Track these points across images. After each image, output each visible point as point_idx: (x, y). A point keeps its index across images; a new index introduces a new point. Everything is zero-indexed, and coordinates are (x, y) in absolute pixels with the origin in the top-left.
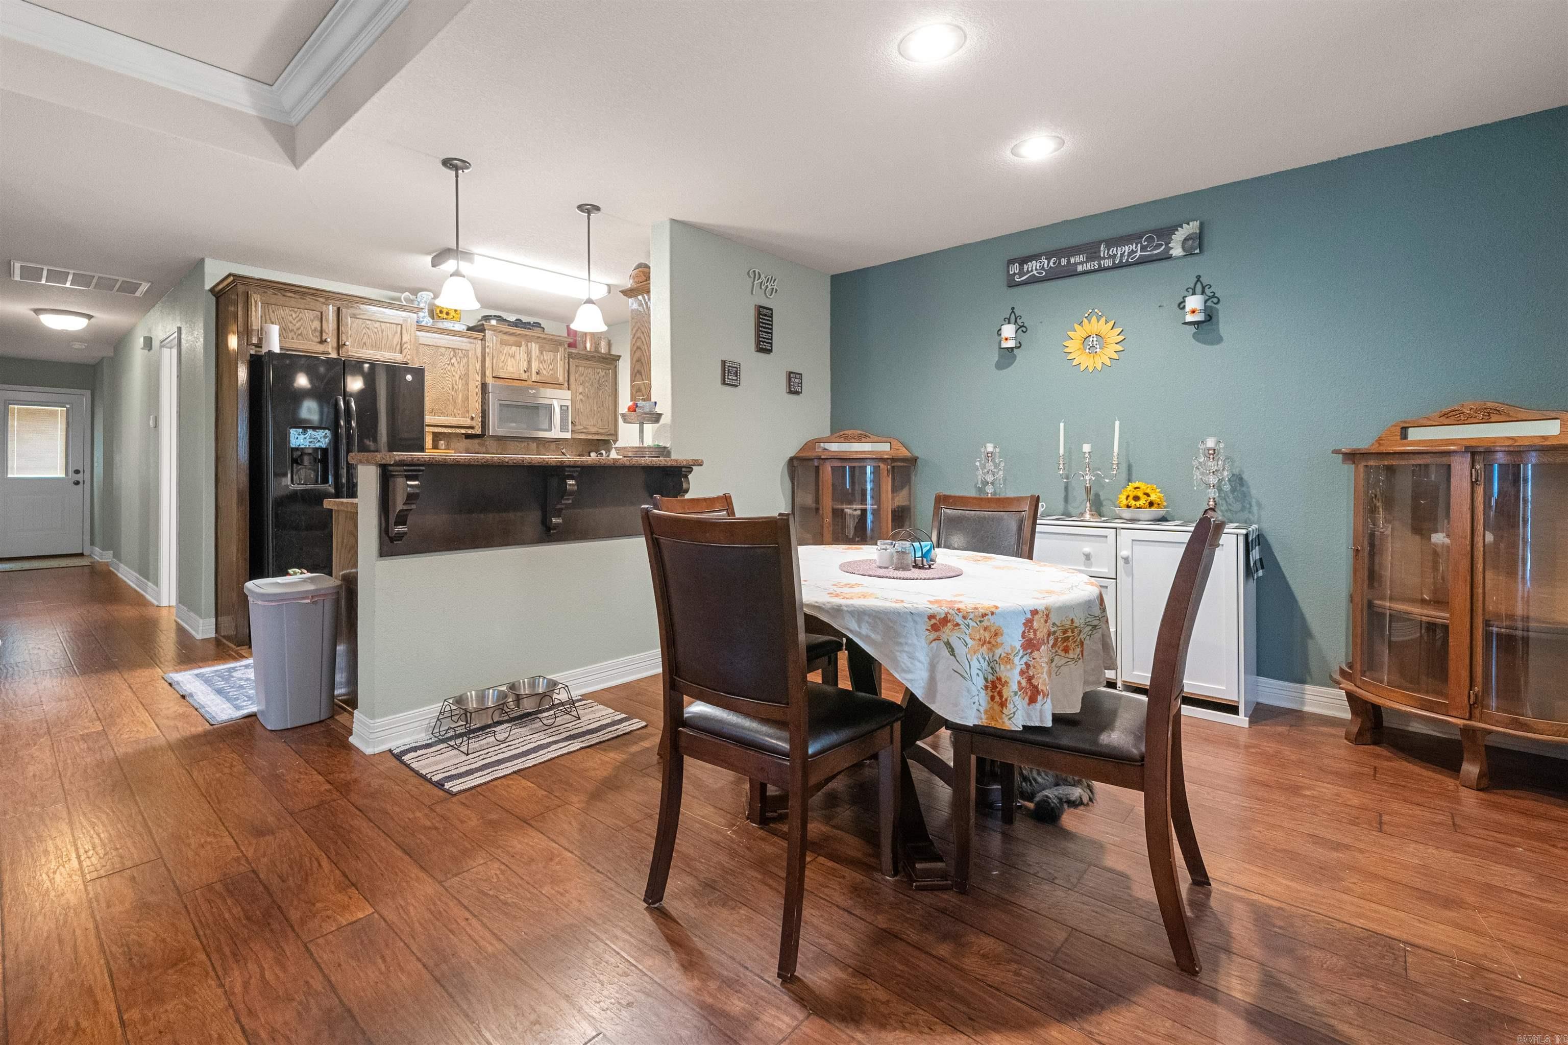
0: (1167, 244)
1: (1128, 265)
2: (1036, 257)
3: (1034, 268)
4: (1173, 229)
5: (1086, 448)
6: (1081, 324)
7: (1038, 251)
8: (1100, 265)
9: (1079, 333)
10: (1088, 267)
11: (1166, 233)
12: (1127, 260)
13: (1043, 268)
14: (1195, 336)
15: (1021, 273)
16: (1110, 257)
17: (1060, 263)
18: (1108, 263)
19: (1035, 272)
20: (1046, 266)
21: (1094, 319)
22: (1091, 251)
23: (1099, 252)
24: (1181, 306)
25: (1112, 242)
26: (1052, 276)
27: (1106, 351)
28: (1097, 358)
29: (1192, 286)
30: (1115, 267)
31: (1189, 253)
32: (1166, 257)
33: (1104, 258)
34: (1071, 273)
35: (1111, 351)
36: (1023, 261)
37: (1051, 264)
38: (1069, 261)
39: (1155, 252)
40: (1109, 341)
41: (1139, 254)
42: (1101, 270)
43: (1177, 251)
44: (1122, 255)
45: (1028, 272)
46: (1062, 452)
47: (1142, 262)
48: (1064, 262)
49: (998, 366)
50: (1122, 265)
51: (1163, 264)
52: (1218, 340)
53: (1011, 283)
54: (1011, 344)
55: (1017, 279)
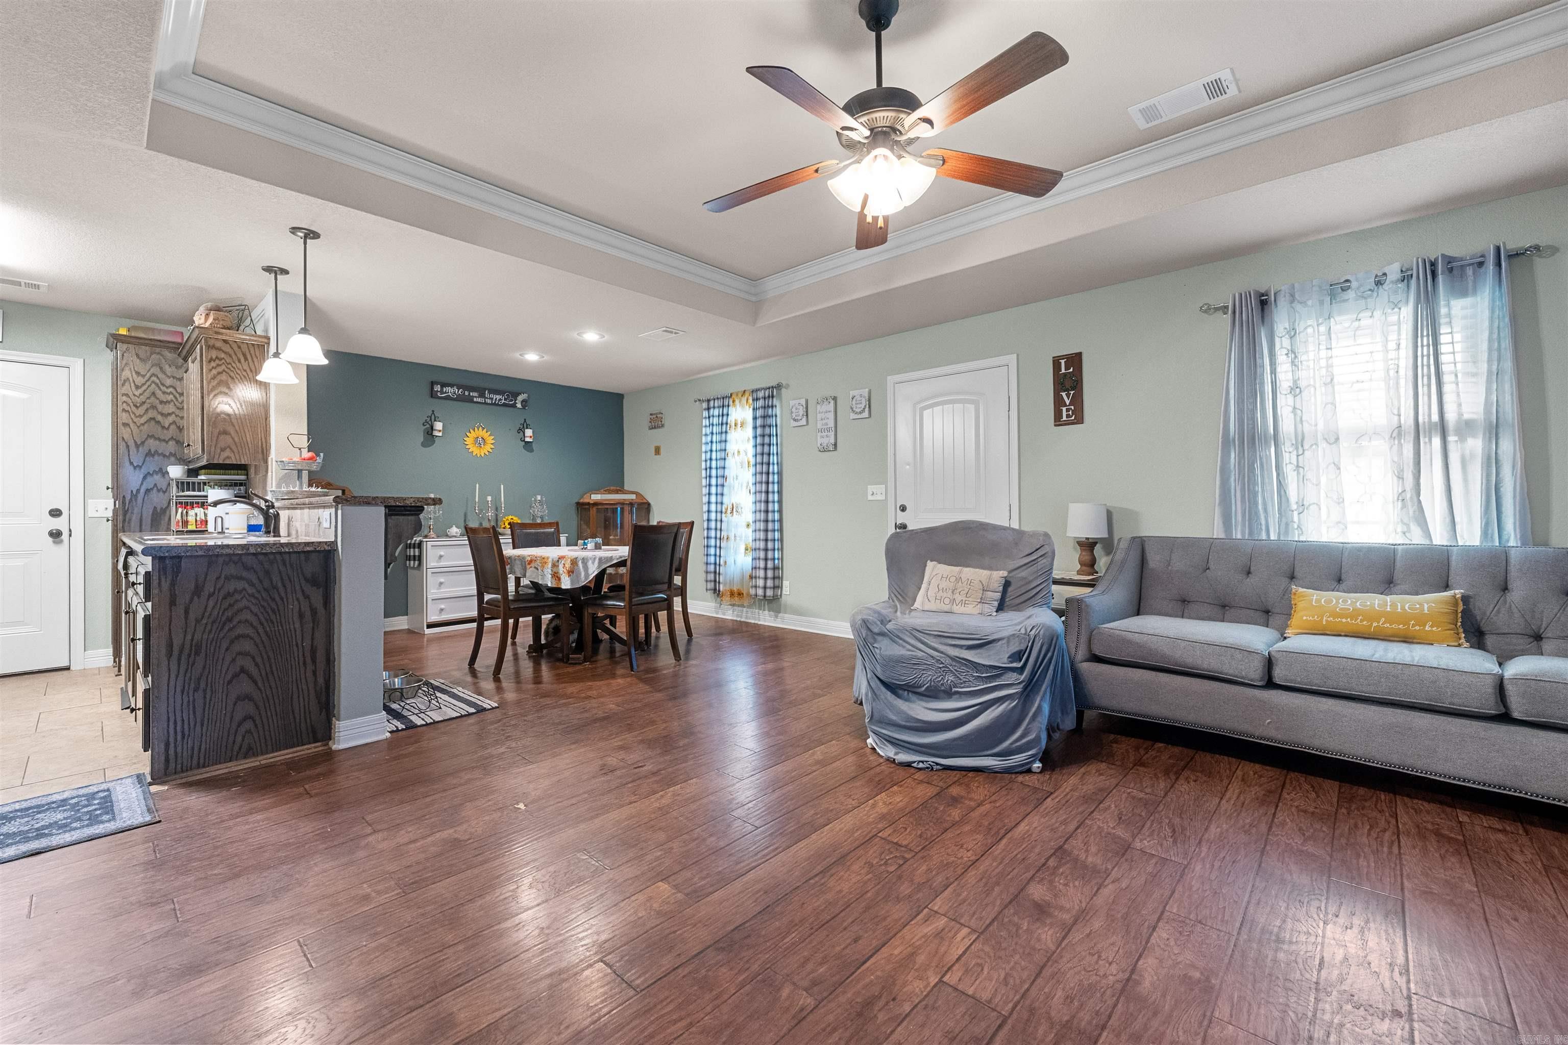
0: (515, 400)
1: (498, 405)
2: (452, 386)
3: (449, 391)
4: (519, 394)
5: (489, 498)
6: (474, 430)
7: (450, 381)
8: (485, 401)
9: (472, 435)
10: (479, 400)
11: (515, 395)
12: (498, 403)
14: (524, 447)
15: (442, 392)
16: (490, 398)
17: (464, 393)
18: (489, 401)
19: (450, 394)
20: (456, 392)
21: (481, 429)
22: (482, 392)
23: (485, 394)
24: (518, 431)
25: (492, 391)
26: (460, 399)
27: (486, 447)
28: (482, 450)
29: (525, 423)
30: (492, 404)
31: (524, 407)
32: (514, 406)
33: (487, 398)
34: (470, 400)
35: (489, 447)
36: (443, 385)
37: (460, 392)
38: (469, 394)
39: (510, 403)
40: (488, 442)
41: (503, 401)
42: (485, 403)
43: (519, 405)
44: (496, 399)
45: (446, 392)
46: (477, 500)
47: (504, 405)
48: (467, 393)
49: (424, 445)
50: (495, 404)
51: (512, 409)
52: (531, 451)
53: (433, 395)
54: (440, 434)
55: (439, 394)
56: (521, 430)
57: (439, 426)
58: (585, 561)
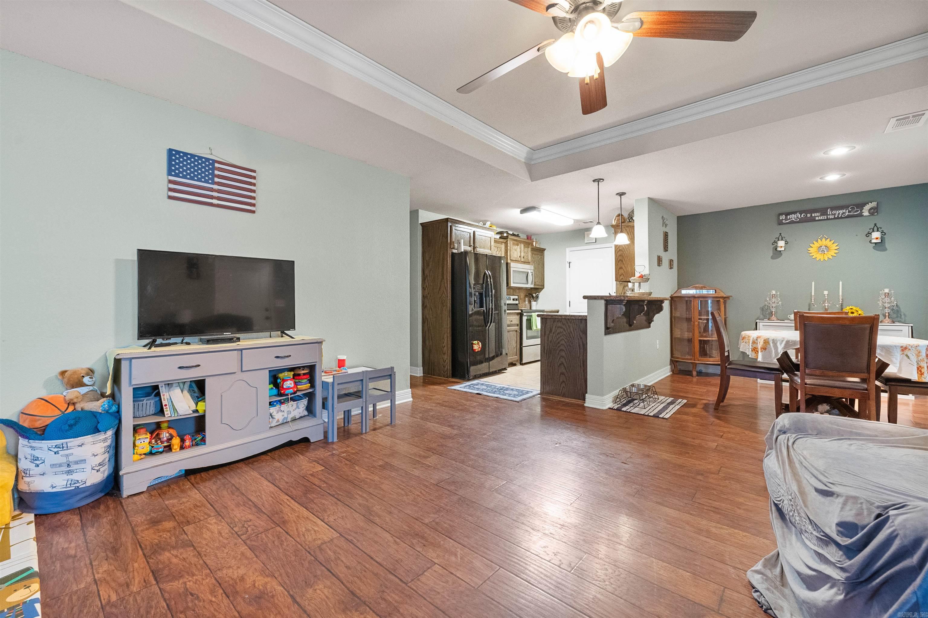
0: (861, 211)
1: (841, 218)
2: (794, 213)
3: (793, 217)
4: (865, 204)
5: (826, 293)
6: (817, 241)
7: (794, 210)
8: (827, 218)
9: (816, 245)
10: (821, 218)
11: (861, 206)
12: (841, 216)
13: (798, 218)
14: (874, 248)
15: (786, 219)
16: (832, 214)
17: (807, 216)
18: (831, 217)
19: (794, 219)
20: (799, 217)
21: (824, 239)
22: (824, 212)
23: (827, 212)
24: (867, 235)
25: (834, 209)
26: (801, 221)
27: (829, 253)
28: (825, 256)
29: (872, 228)
30: (835, 218)
31: (871, 215)
32: (861, 215)
33: (830, 215)
34: (813, 220)
35: (832, 253)
36: (787, 214)
37: (802, 216)
38: (811, 215)
39: (855, 213)
40: (831, 248)
41: (847, 214)
42: (828, 219)
43: (866, 213)
44: (839, 214)
45: (790, 219)
46: (813, 294)
47: (848, 217)
48: (809, 215)
49: (772, 258)
50: (838, 218)
51: (859, 218)
52: (885, 250)
53: (780, 223)
54: (783, 249)
55: (784, 221)
56: (869, 234)
57: (781, 243)
58: (775, 342)
